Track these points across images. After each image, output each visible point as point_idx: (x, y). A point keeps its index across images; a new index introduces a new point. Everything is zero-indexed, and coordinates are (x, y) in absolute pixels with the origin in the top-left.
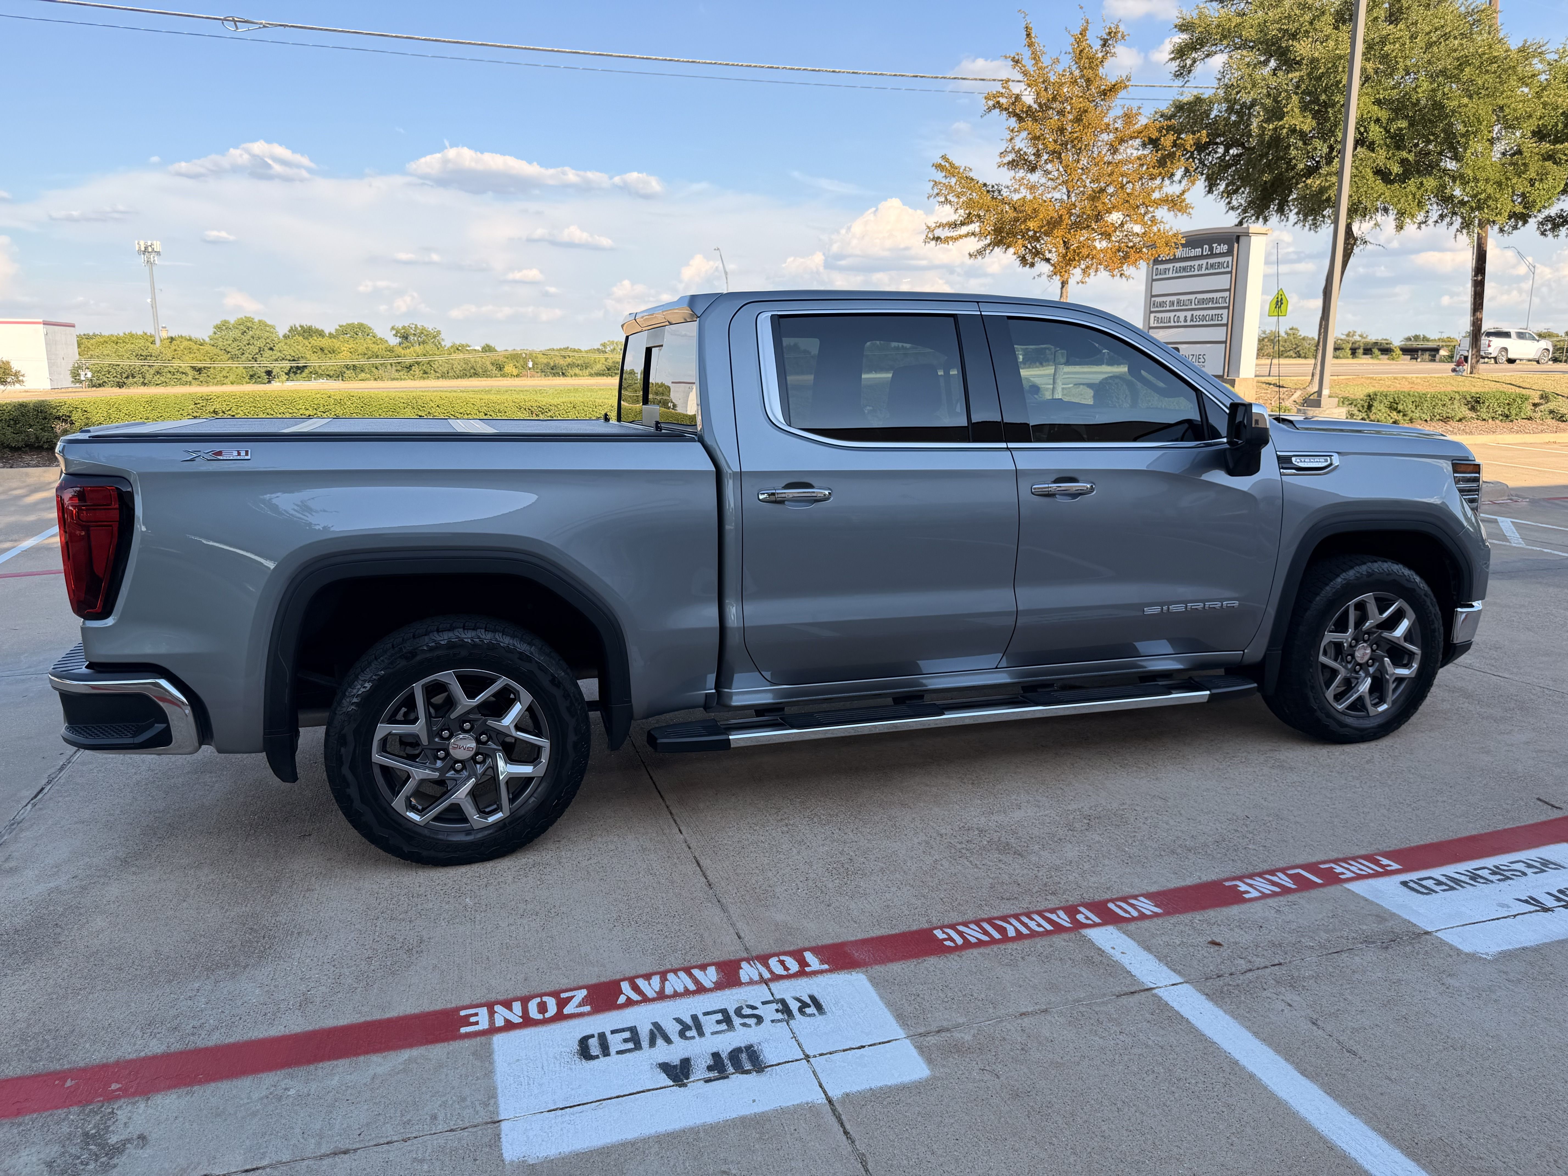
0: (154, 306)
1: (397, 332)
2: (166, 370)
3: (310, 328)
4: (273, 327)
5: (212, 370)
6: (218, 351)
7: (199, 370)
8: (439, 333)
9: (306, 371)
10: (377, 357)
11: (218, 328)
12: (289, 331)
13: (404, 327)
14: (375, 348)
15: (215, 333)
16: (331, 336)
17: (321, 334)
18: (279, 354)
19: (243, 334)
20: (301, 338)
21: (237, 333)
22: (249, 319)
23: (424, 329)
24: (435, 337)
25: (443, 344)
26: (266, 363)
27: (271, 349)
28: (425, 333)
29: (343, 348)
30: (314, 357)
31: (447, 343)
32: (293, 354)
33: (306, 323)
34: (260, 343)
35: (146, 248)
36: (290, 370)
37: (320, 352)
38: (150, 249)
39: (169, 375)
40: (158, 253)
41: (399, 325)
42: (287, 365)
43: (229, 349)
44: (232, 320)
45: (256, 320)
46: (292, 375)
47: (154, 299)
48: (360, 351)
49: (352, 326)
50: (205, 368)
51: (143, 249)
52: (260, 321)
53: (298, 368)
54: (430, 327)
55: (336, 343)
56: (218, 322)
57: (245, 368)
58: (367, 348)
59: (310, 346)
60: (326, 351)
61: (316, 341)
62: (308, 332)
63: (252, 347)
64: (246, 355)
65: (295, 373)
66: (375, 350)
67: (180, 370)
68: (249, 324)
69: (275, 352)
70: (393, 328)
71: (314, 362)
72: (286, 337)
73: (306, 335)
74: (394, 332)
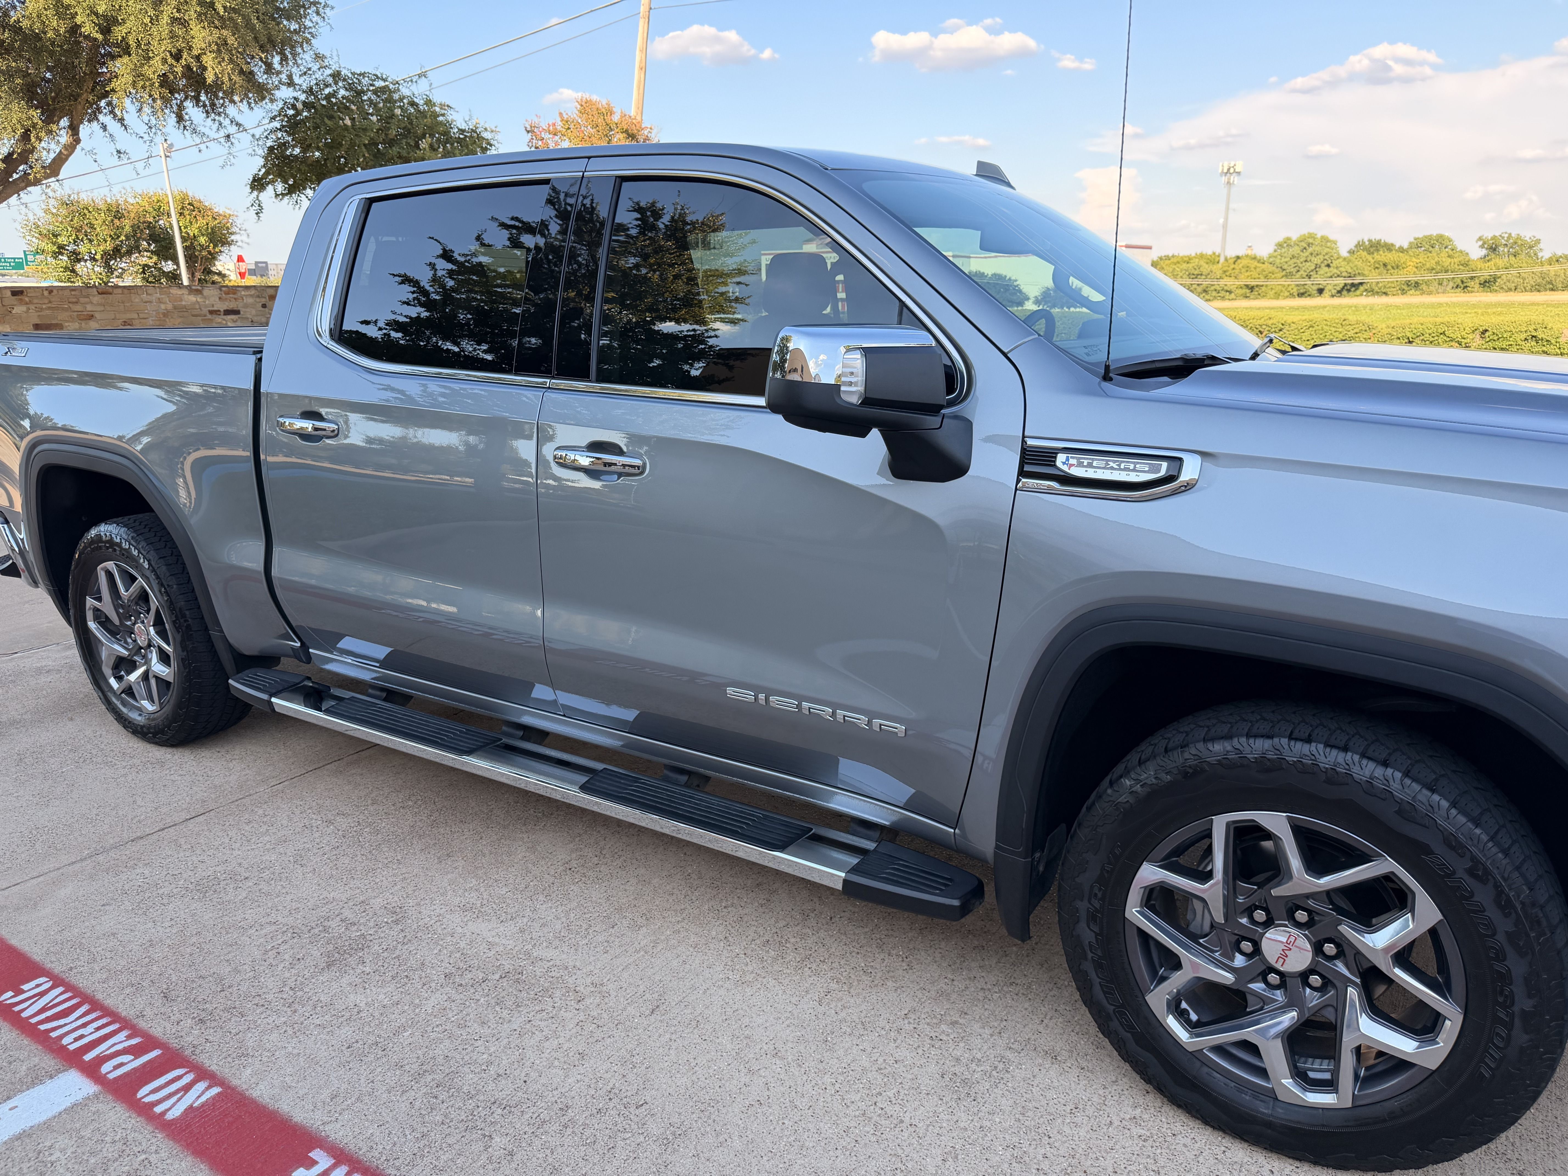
0: (1225, 226)
1: (1484, 243)
2: (1213, 288)
3: (1379, 242)
4: (1335, 243)
5: (1264, 289)
6: (1274, 268)
7: (1252, 288)
8: (1538, 241)
9: (1361, 288)
10: (1446, 271)
11: (1280, 245)
12: (1356, 246)
13: (1494, 238)
14: (1447, 262)
15: (1275, 251)
16: (1401, 250)
17: (1389, 247)
18: (1335, 271)
19: (1302, 251)
20: (1365, 253)
21: (1296, 250)
22: (1312, 236)
23: (1519, 237)
24: (1531, 247)
25: (1540, 255)
26: (1320, 280)
27: (1328, 266)
28: (1520, 242)
29: (1408, 264)
30: (1375, 273)
31: (1546, 255)
32: (1350, 271)
33: (1375, 236)
34: (1317, 260)
35: (1229, 170)
36: (1343, 288)
37: (1382, 268)
38: (1232, 170)
39: (1214, 294)
40: (1239, 173)
41: (1488, 235)
42: (1341, 282)
43: (1285, 267)
44: (1295, 237)
45: (1319, 236)
46: (1345, 292)
47: (1226, 219)
48: (1428, 266)
49: (1429, 238)
50: (1257, 286)
51: (1225, 171)
52: (1322, 237)
53: (1353, 285)
54: (1527, 235)
55: (1403, 257)
56: (1280, 238)
57: (1297, 285)
58: (1437, 263)
59: (1372, 261)
60: (1389, 267)
61: (1383, 256)
62: (1375, 246)
63: (1308, 264)
64: (1302, 272)
65: (1349, 291)
66: (1446, 264)
67: (1226, 288)
68: (1311, 241)
69: (1331, 269)
70: (1480, 239)
71: (1372, 278)
72: (1351, 252)
73: (1372, 250)
74: (1480, 243)
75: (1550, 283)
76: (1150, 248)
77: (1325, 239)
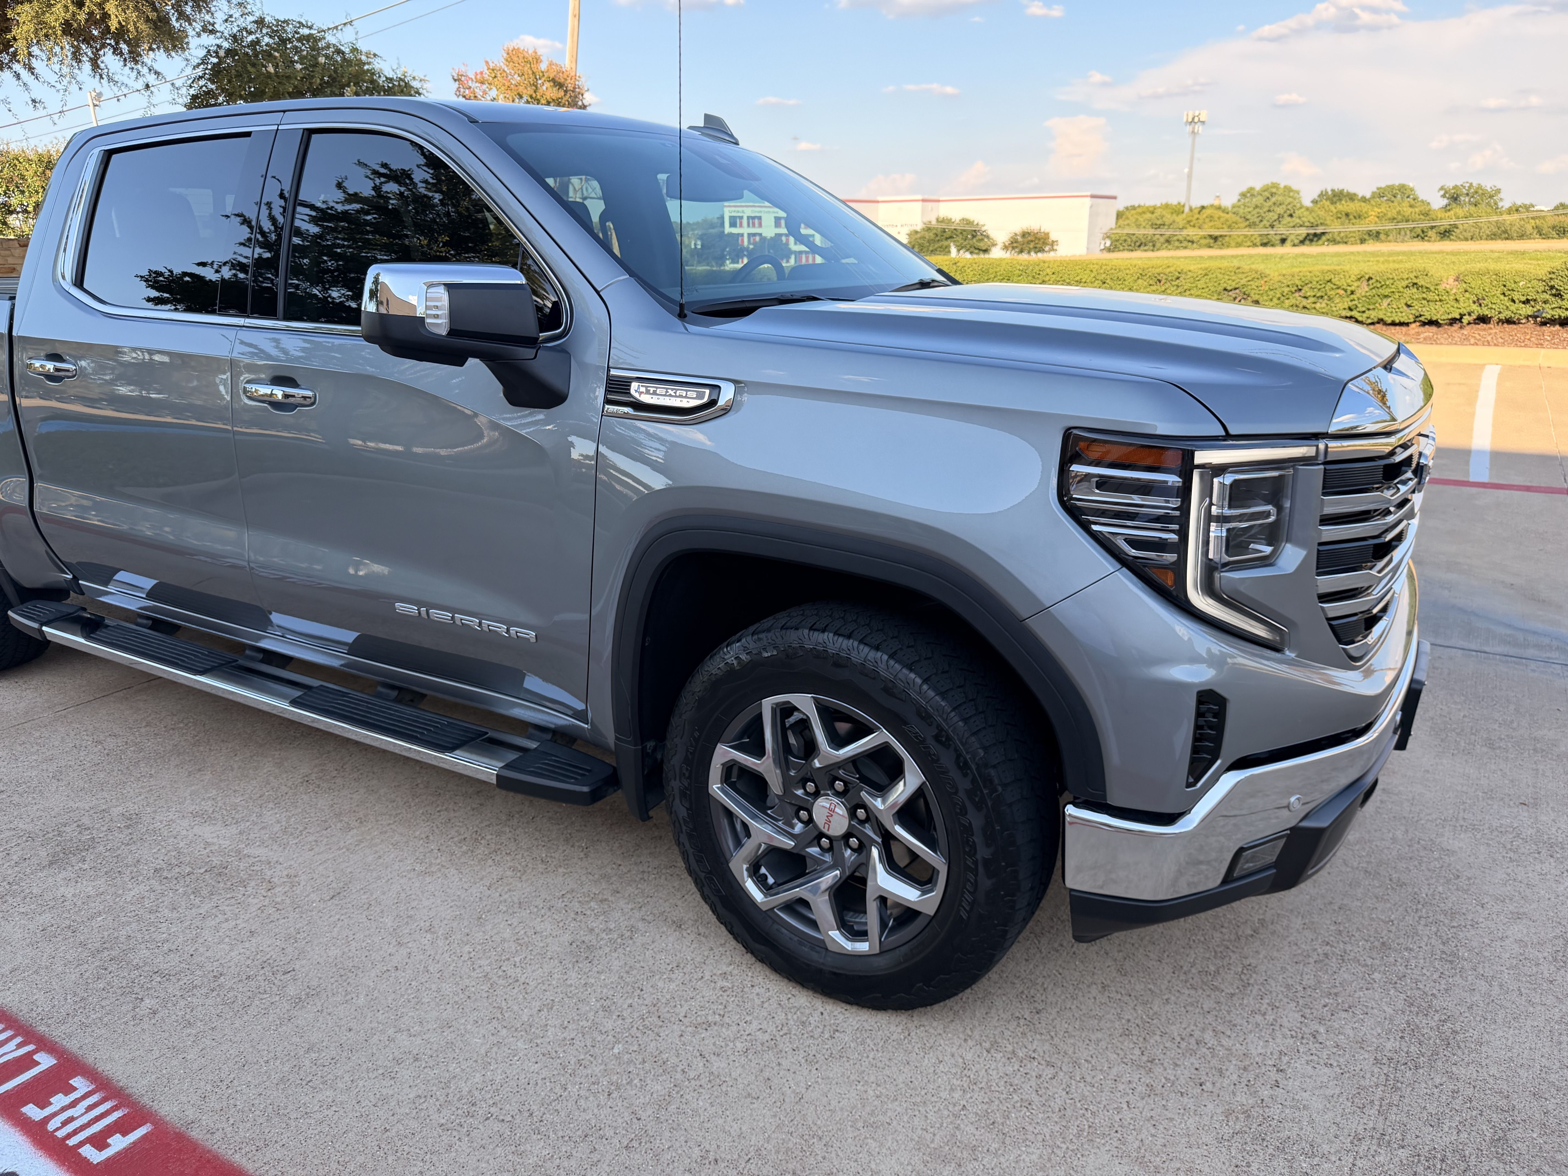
0: (1190, 176)
1: (1446, 192)
2: (1175, 238)
3: (1341, 192)
4: (1298, 192)
5: (1227, 239)
6: (1238, 218)
7: (1215, 239)
8: (1498, 191)
9: (1324, 238)
10: (1407, 221)
11: (1243, 195)
12: (1319, 196)
13: (1455, 187)
14: (1407, 211)
15: (1239, 201)
16: (1364, 200)
17: (1352, 197)
18: (1298, 221)
19: (1265, 201)
20: (1328, 203)
21: (1259, 200)
22: (1275, 185)
23: (1480, 187)
24: (1491, 197)
25: (1500, 204)
26: (1281, 230)
27: (1291, 216)
28: (1480, 192)
29: (1371, 213)
30: (1337, 223)
31: (1506, 204)
32: (1312, 220)
33: (1338, 186)
34: (1280, 210)
35: (1193, 119)
36: (1305, 239)
37: (1344, 218)
38: (1196, 120)
39: (1177, 244)
40: (1203, 122)
41: (1450, 184)
42: (1303, 232)
43: (1249, 217)
44: (1258, 187)
45: (1282, 186)
46: (1307, 242)
47: (1191, 168)
48: (1390, 215)
49: (1391, 188)
50: (1221, 236)
51: (1190, 120)
52: (1285, 187)
53: (1315, 235)
54: (1488, 184)
55: (1365, 207)
56: (1244, 189)
57: (1261, 235)
58: (1399, 213)
59: (1335, 211)
60: (1351, 217)
61: (1345, 206)
62: (1337, 196)
63: (1271, 214)
64: (1265, 222)
65: (1311, 241)
66: (1406, 214)
67: (1188, 238)
68: (1274, 190)
69: (1294, 219)
70: (1442, 188)
71: (1335, 228)
72: (1315, 202)
73: (1335, 199)
74: (1442, 192)
75: (1505, 232)
76: (1115, 198)
77: (1288, 189)
